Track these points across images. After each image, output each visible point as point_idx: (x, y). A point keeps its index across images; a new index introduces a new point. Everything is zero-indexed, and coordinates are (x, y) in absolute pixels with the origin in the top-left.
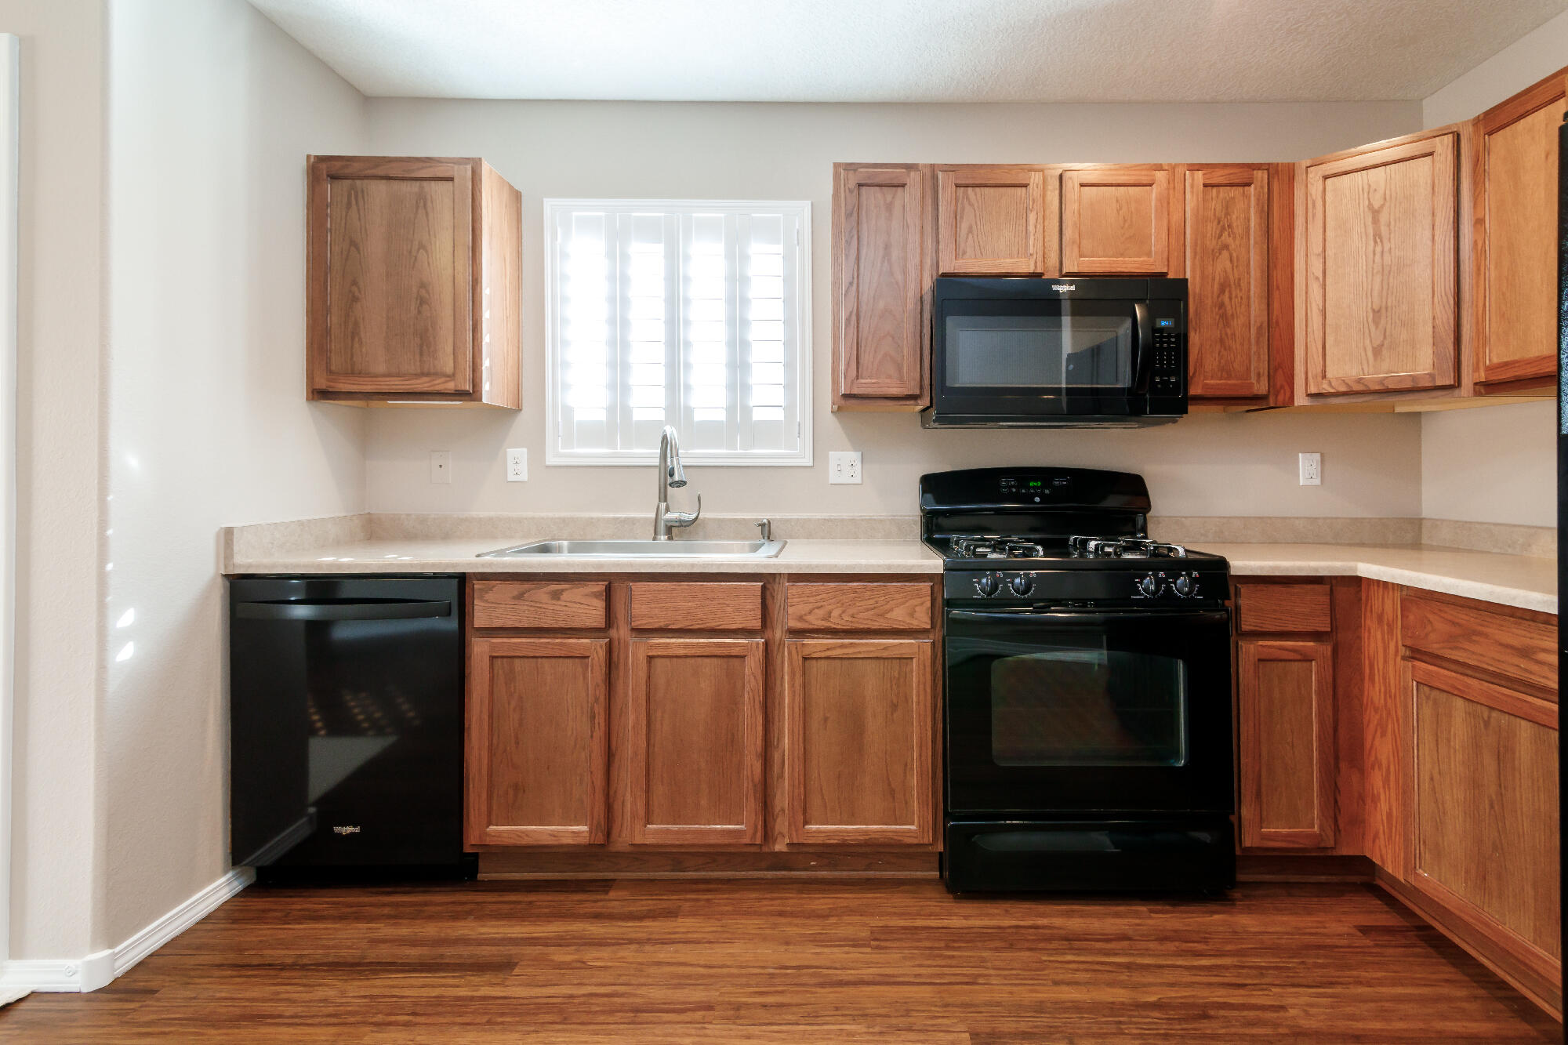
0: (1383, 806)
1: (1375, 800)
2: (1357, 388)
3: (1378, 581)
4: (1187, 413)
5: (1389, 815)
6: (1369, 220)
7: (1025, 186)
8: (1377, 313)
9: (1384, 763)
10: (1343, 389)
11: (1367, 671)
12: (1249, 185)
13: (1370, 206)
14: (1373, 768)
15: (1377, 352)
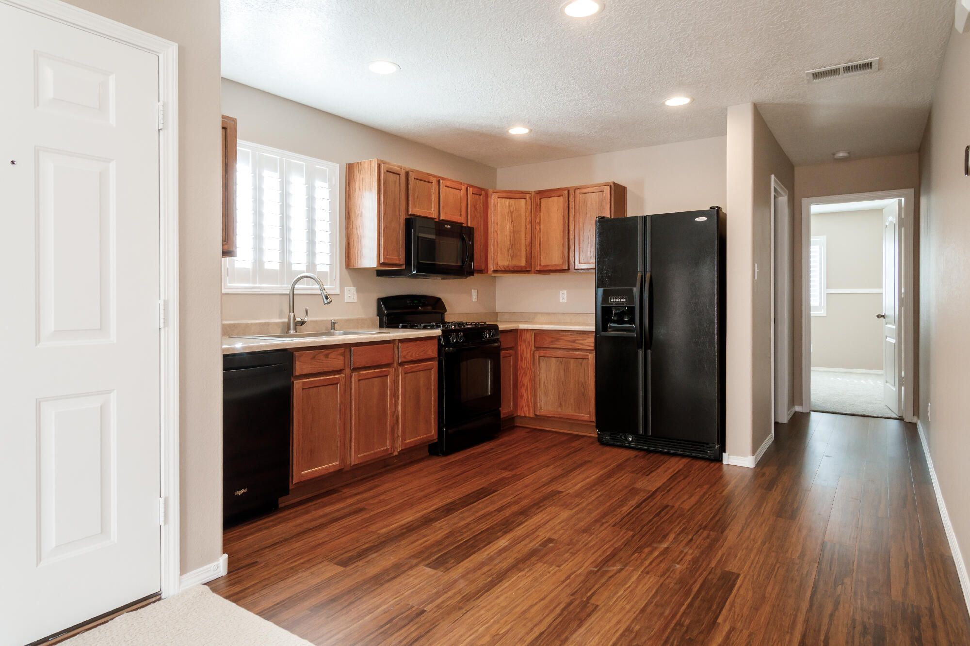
0: (526, 397)
1: (522, 396)
2: (507, 269)
3: (524, 329)
4: (473, 275)
5: (527, 400)
6: (510, 215)
7: (432, 183)
8: (512, 245)
9: (526, 384)
10: (503, 269)
11: (520, 357)
12: (480, 195)
13: (510, 211)
14: (521, 387)
15: (512, 257)
